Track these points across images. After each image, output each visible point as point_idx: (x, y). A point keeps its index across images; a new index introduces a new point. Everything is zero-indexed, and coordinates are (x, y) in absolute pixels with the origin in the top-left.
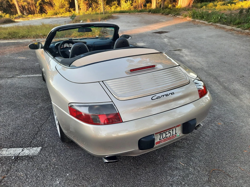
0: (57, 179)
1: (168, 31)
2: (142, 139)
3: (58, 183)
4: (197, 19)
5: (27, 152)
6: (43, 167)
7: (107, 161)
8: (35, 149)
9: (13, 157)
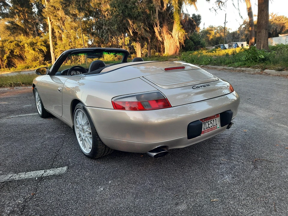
0: (100, 187)
3: (102, 189)
5: (50, 172)
6: (78, 181)
7: (155, 154)
8: (60, 169)
9: (36, 178)
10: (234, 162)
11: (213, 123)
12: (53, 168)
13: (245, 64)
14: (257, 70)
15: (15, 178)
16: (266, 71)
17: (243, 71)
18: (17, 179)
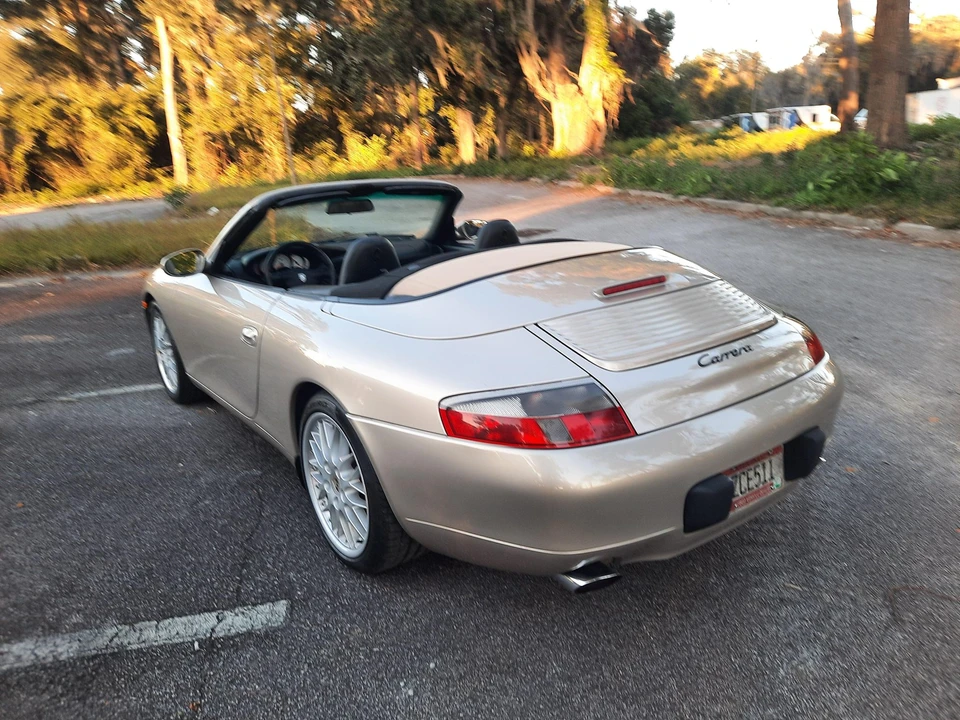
0: (402, 684)
1: (548, 228)
2: (700, 489)
3: (411, 693)
4: (634, 188)
5: (236, 621)
6: (329, 657)
7: (581, 583)
8: (265, 608)
9: (193, 643)
10: (825, 595)
11: (761, 472)
12: (244, 604)
13: (830, 200)
14: (871, 221)
15: (129, 643)
16: (905, 226)
17: (823, 223)
18: (135, 647)
